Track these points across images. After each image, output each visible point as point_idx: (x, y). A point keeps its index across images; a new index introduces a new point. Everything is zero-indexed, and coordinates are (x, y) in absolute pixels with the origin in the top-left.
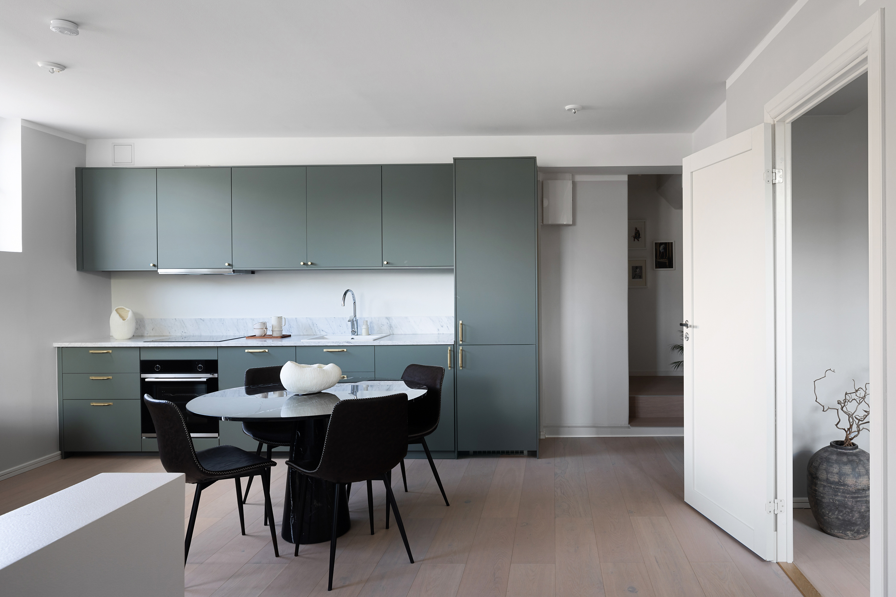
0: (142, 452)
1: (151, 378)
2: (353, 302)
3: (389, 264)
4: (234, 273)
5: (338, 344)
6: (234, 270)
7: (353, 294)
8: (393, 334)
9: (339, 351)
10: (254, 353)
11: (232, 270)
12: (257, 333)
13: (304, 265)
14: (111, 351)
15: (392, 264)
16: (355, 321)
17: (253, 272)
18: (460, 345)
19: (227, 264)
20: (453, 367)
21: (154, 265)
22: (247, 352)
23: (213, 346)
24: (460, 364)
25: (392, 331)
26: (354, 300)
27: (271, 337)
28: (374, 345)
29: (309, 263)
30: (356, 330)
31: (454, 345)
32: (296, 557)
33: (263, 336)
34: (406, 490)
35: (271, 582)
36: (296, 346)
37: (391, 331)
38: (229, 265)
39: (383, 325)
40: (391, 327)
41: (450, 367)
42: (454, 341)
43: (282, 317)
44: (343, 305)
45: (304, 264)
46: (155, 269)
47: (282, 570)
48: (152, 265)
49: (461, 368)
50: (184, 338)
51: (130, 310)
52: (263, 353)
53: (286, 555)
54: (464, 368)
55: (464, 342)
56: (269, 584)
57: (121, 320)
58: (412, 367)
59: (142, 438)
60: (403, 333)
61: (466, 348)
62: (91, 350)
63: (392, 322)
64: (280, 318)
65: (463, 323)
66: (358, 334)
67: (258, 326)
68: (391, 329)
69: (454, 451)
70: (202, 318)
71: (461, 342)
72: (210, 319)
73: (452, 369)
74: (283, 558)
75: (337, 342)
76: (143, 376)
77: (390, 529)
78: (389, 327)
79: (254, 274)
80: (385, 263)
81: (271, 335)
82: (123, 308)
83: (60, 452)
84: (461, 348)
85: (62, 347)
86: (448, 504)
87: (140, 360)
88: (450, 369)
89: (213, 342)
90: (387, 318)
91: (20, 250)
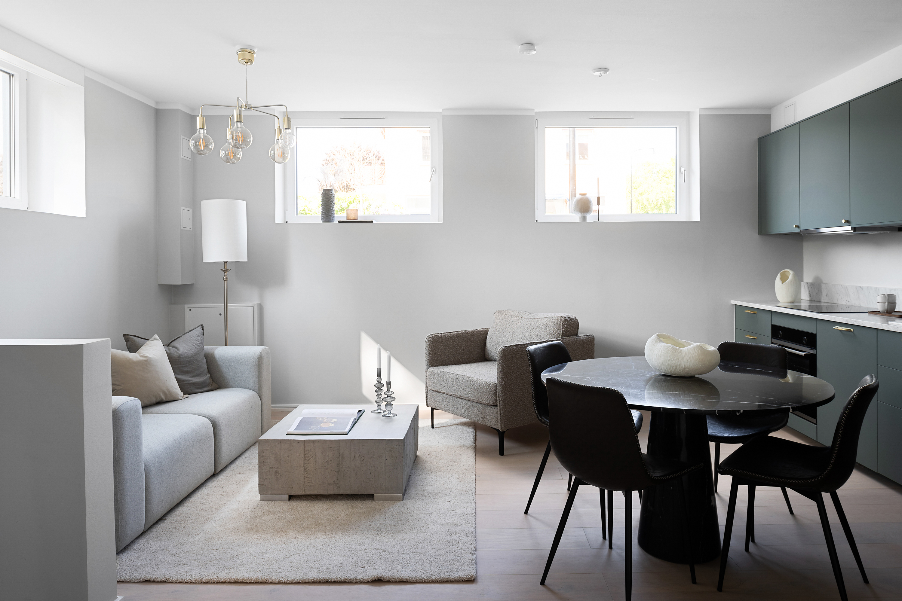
4: (855, 231)
6: (853, 228)
10: (842, 331)
11: (849, 228)
14: (756, 312)
19: (843, 221)
21: (797, 227)
22: (836, 329)
23: (813, 317)
33: (886, 311)
36: (877, 329)
38: (846, 221)
46: (798, 230)
48: (794, 226)
62: (746, 309)
76: (773, 340)
82: (788, 271)
85: (736, 305)
87: (771, 324)
91: (699, 220)
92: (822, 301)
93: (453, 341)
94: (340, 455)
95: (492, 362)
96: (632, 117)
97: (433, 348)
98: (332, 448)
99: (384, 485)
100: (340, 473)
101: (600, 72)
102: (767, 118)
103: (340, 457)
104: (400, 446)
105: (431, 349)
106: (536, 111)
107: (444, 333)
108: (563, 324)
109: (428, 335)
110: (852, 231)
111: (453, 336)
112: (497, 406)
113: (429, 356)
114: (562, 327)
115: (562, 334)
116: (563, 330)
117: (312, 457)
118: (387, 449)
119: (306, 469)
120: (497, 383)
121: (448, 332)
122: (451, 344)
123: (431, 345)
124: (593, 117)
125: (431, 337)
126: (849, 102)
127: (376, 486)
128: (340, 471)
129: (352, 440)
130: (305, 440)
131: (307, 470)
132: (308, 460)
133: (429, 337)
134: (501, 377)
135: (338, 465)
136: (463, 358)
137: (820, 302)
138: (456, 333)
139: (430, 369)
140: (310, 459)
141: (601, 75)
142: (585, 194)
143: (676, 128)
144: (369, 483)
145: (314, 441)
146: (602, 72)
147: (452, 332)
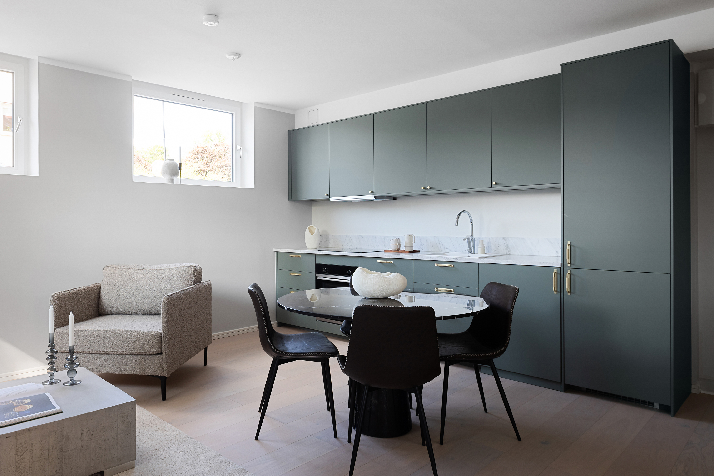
0: (316, 330)
1: (321, 277)
2: (470, 223)
3: (498, 185)
4: (376, 198)
5: (446, 260)
6: (376, 196)
7: (469, 215)
8: (510, 255)
9: (446, 266)
10: (383, 263)
11: (373, 196)
12: (393, 248)
13: (425, 190)
14: (300, 256)
15: (501, 184)
16: (471, 241)
17: (394, 198)
18: (569, 268)
19: (370, 192)
20: (560, 291)
21: (327, 195)
22: (378, 262)
23: (357, 256)
24: (567, 289)
25: (509, 252)
26: (471, 220)
27: (404, 251)
28: (478, 263)
29: (428, 188)
30: (473, 249)
31: (561, 267)
32: (348, 443)
33: (397, 250)
34: (486, 411)
35: (315, 458)
36: (413, 259)
37: (507, 251)
38: (372, 192)
39: (500, 245)
40: (507, 247)
41: (557, 291)
42: (561, 263)
43: (412, 235)
44: (456, 225)
45: (425, 188)
46: (327, 197)
47: (330, 451)
48: (326, 195)
49: (569, 294)
50: (351, 250)
51: (316, 228)
52: (389, 264)
53: (343, 438)
54: (573, 293)
55: (573, 265)
56: (312, 460)
57: (310, 235)
58: (492, 285)
59: (316, 320)
60: (520, 254)
61: (575, 272)
62: (291, 254)
63: (509, 243)
64: (411, 236)
65: (572, 244)
66: (475, 253)
67: (393, 242)
68: (508, 249)
69: (561, 383)
70: (362, 235)
71: (569, 265)
72: (367, 236)
73: (558, 293)
74: (339, 440)
75: (446, 257)
76: (317, 275)
77: (444, 445)
78: (505, 247)
79: (396, 200)
80: (494, 183)
81: (404, 250)
82: (313, 226)
83: (277, 322)
84: (569, 271)
85: (278, 252)
86: (519, 439)
87: (315, 263)
88: (555, 293)
89: (357, 253)
90: (504, 239)
91: (253, 187)
92: (330, 247)
93: (74, 299)
94: (64, 437)
95: (110, 316)
96: (203, 100)
97: (59, 308)
98: (53, 431)
99: (115, 456)
100: (64, 458)
101: (233, 56)
102: (292, 117)
103: (64, 440)
104: (133, 409)
105: (56, 309)
106: (133, 78)
107: (66, 291)
108: (193, 272)
109: (53, 294)
110: (375, 198)
111: (74, 293)
112: (161, 353)
113: (55, 317)
114: (193, 275)
115: (194, 281)
116: (194, 278)
117: (27, 450)
118: (119, 416)
119: (18, 468)
120: (162, 331)
121: (69, 290)
122: (72, 302)
123: (56, 305)
124: (174, 94)
125: (56, 296)
126: (373, 114)
127: (107, 460)
128: (64, 456)
129: (79, 416)
130: (17, 432)
131: (20, 468)
132: (21, 456)
133: (54, 296)
134: (167, 325)
135: (62, 450)
136: (82, 315)
137: (328, 247)
138: (76, 290)
139: (58, 330)
140: (23, 454)
141: (234, 59)
142: (173, 160)
143: (232, 114)
144: (98, 459)
145: (29, 430)
146: (235, 56)
147: (72, 290)
